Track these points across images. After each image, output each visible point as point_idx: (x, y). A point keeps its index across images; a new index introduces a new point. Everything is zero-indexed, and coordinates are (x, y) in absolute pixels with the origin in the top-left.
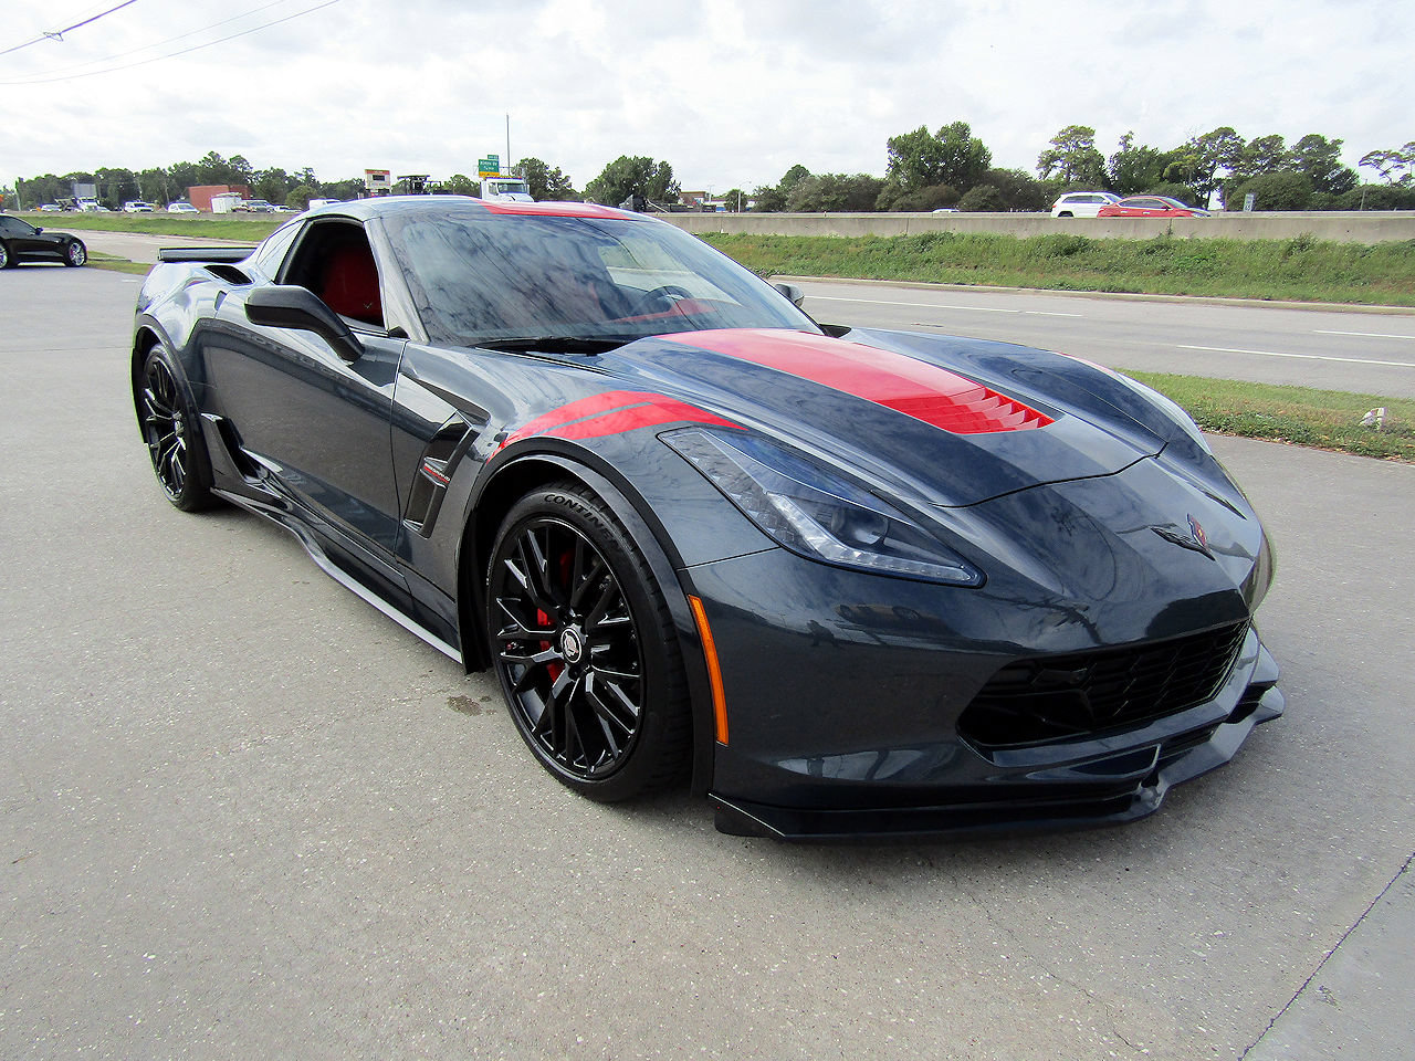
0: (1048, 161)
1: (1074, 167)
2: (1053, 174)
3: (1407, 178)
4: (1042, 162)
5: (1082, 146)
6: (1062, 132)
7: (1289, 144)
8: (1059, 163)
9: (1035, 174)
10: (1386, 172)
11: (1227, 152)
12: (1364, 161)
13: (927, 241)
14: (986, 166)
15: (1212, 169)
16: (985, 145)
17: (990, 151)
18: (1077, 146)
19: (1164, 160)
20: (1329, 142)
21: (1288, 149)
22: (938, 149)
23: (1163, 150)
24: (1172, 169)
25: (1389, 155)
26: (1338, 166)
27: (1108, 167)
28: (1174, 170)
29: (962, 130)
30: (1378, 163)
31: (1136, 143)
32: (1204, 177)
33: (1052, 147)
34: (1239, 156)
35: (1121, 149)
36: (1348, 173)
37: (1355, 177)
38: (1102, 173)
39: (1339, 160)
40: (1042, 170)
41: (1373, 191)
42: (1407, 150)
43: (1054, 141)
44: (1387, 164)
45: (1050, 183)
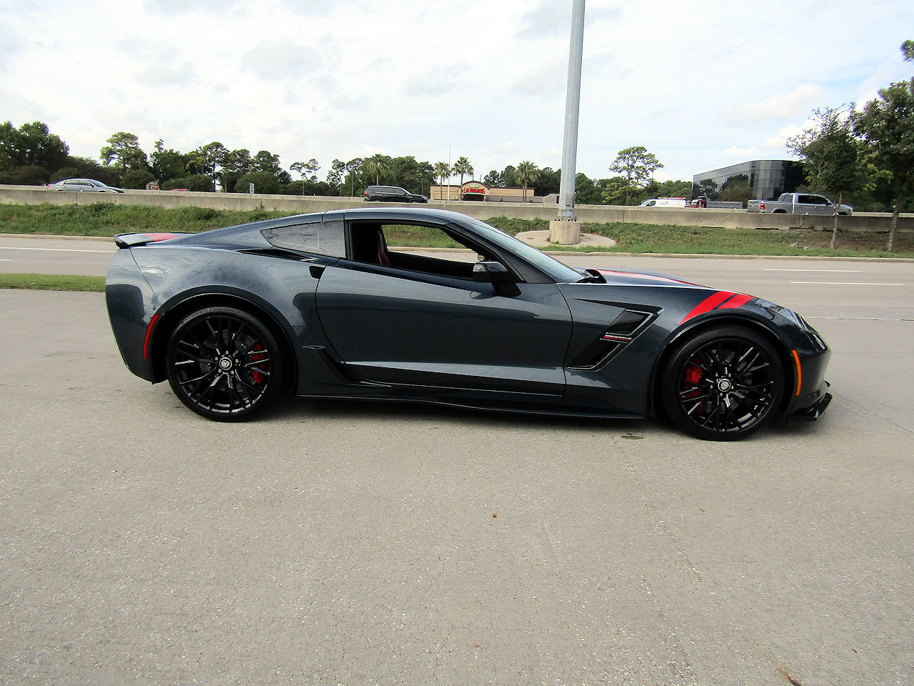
0: (108, 154)
1: (128, 159)
2: (113, 163)
3: (314, 177)
4: (103, 154)
5: (131, 146)
6: (115, 136)
7: (253, 155)
8: (116, 156)
9: (101, 162)
10: (304, 174)
11: (220, 157)
12: (292, 167)
13: (99, 208)
14: (65, 154)
15: (214, 166)
16: (62, 139)
17: (67, 144)
18: (126, 146)
19: (185, 159)
20: (272, 155)
21: (252, 158)
22: (24, 138)
23: (183, 153)
24: (190, 165)
25: (304, 165)
26: (280, 169)
27: (150, 161)
28: (192, 165)
29: (42, 129)
30: (299, 169)
31: (167, 147)
32: (210, 171)
33: (110, 145)
34: (227, 159)
35: (157, 150)
36: (285, 173)
37: (289, 176)
38: (146, 164)
39: (280, 166)
40: (105, 160)
41: (299, 184)
42: (311, 163)
43: (111, 141)
44: (304, 170)
45: (111, 169)
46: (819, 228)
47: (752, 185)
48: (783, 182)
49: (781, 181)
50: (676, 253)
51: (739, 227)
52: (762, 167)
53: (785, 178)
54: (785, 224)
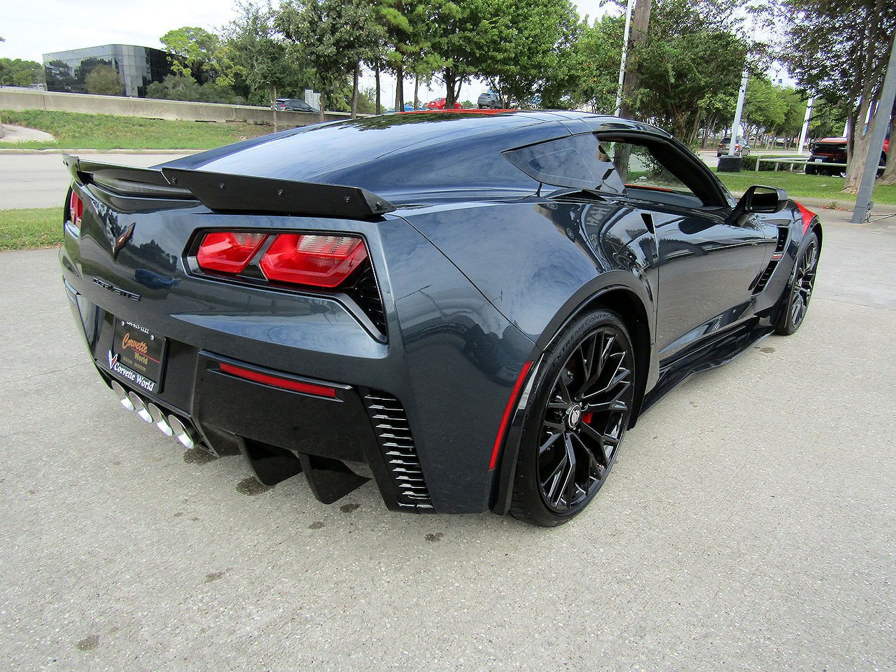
46: (251, 121)
47: (117, 67)
48: (150, 71)
49: (148, 68)
50: (148, 148)
51: (179, 119)
52: (125, 52)
53: (151, 65)
54: (220, 117)
